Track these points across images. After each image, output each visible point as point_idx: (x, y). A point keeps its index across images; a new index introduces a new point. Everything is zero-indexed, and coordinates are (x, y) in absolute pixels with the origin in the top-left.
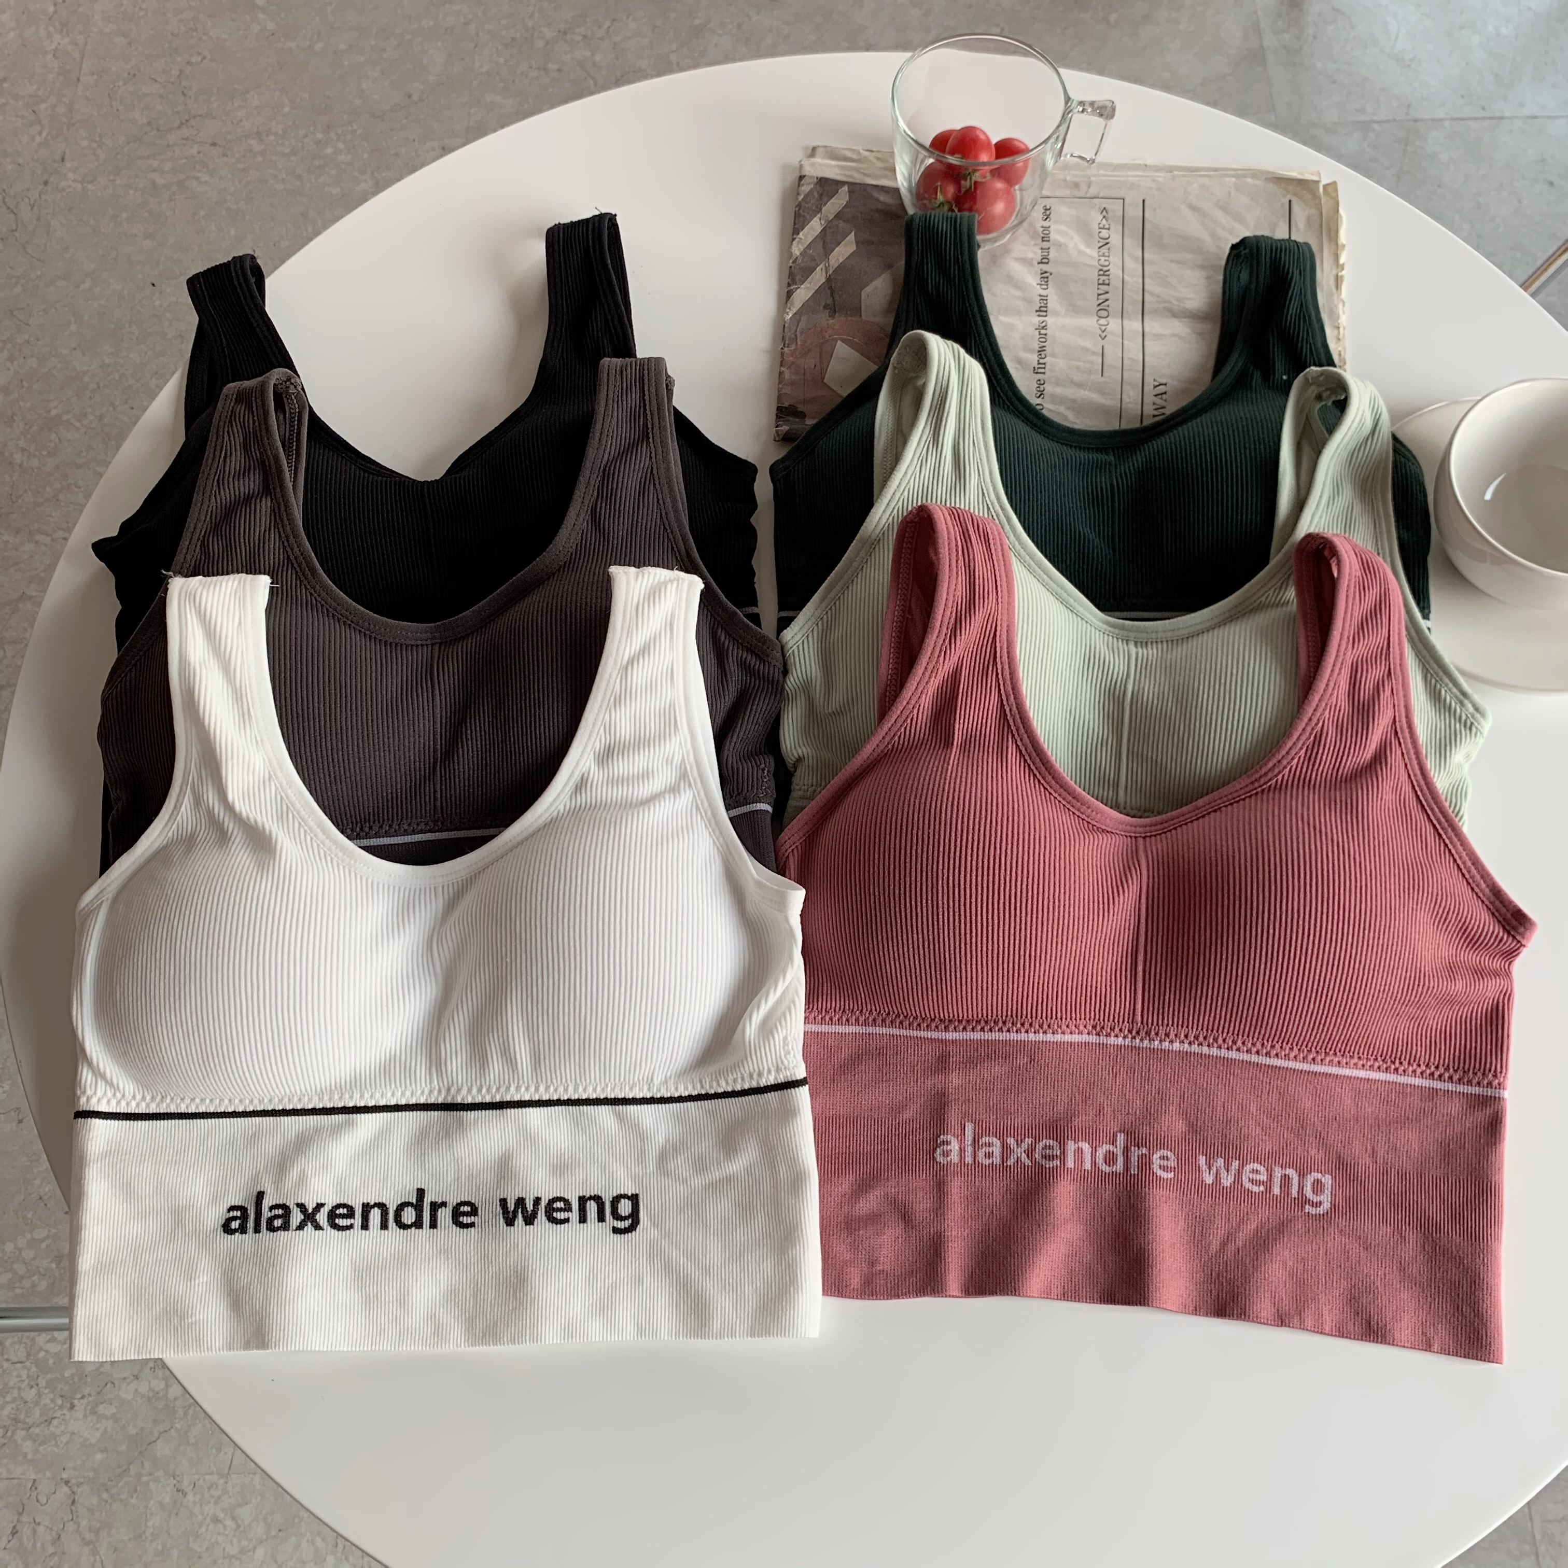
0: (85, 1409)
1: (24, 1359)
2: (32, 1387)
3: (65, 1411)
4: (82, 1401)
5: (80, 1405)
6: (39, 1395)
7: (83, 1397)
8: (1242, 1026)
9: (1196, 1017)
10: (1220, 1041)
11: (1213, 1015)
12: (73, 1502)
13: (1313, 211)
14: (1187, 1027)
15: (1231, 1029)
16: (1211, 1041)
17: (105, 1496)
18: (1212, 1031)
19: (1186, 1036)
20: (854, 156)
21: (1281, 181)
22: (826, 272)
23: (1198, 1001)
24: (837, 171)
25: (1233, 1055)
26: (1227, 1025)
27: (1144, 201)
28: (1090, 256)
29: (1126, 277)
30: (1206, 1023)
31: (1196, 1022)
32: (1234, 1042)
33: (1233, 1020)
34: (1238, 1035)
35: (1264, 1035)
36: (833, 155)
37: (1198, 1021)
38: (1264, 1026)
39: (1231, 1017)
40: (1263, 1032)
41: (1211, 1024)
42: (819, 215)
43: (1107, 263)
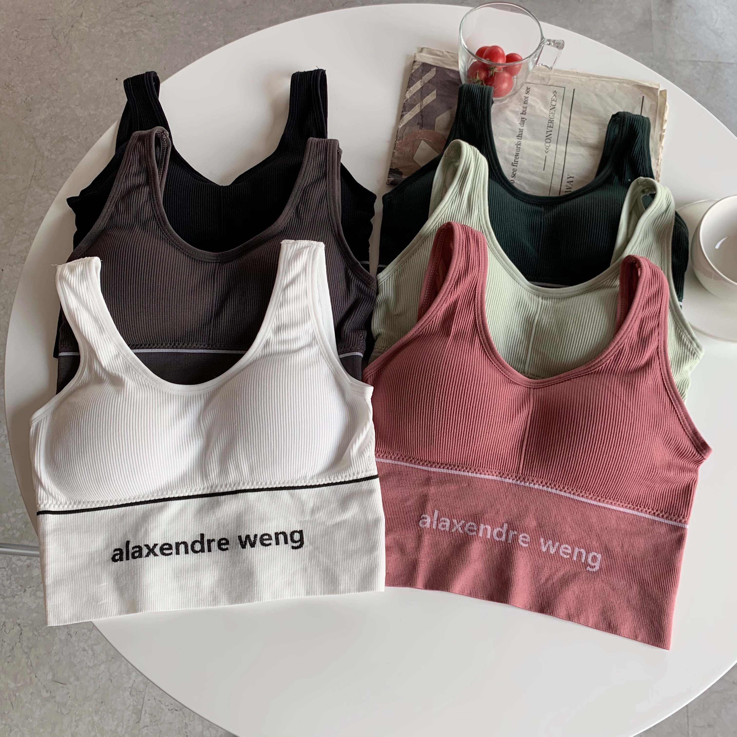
0: (31, 593)
1: (5, 567)
2: (8, 580)
3: (22, 592)
4: (30, 589)
5: (29, 591)
6: (11, 584)
7: (30, 587)
8: (568, 481)
9: (547, 474)
10: (557, 486)
11: (555, 474)
12: (21, 634)
13: (654, 103)
14: (543, 478)
15: (563, 481)
16: (553, 486)
17: (36, 633)
18: (554, 481)
19: (542, 482)
20: (441, 54)
21: (641, 87)
22: (421, 107)
23: (549, 467)
24: (432, 60)
25: (562, 493)
26: (561, 479)
27: (574, 89)
28: (546, 113)
29: (561, 125)
30: (551, 477)
31: (547, 476)
32: (564, 488)
33: (564, 477)
34: (566, 485)
35: (578, 486)
36: (431, 52)
37: (548, 476)
38: (578, 482)
39: (563, 476)
40: (577, 485)
41: (554, 478)
42: (420, 80)
43: (553, 117)
